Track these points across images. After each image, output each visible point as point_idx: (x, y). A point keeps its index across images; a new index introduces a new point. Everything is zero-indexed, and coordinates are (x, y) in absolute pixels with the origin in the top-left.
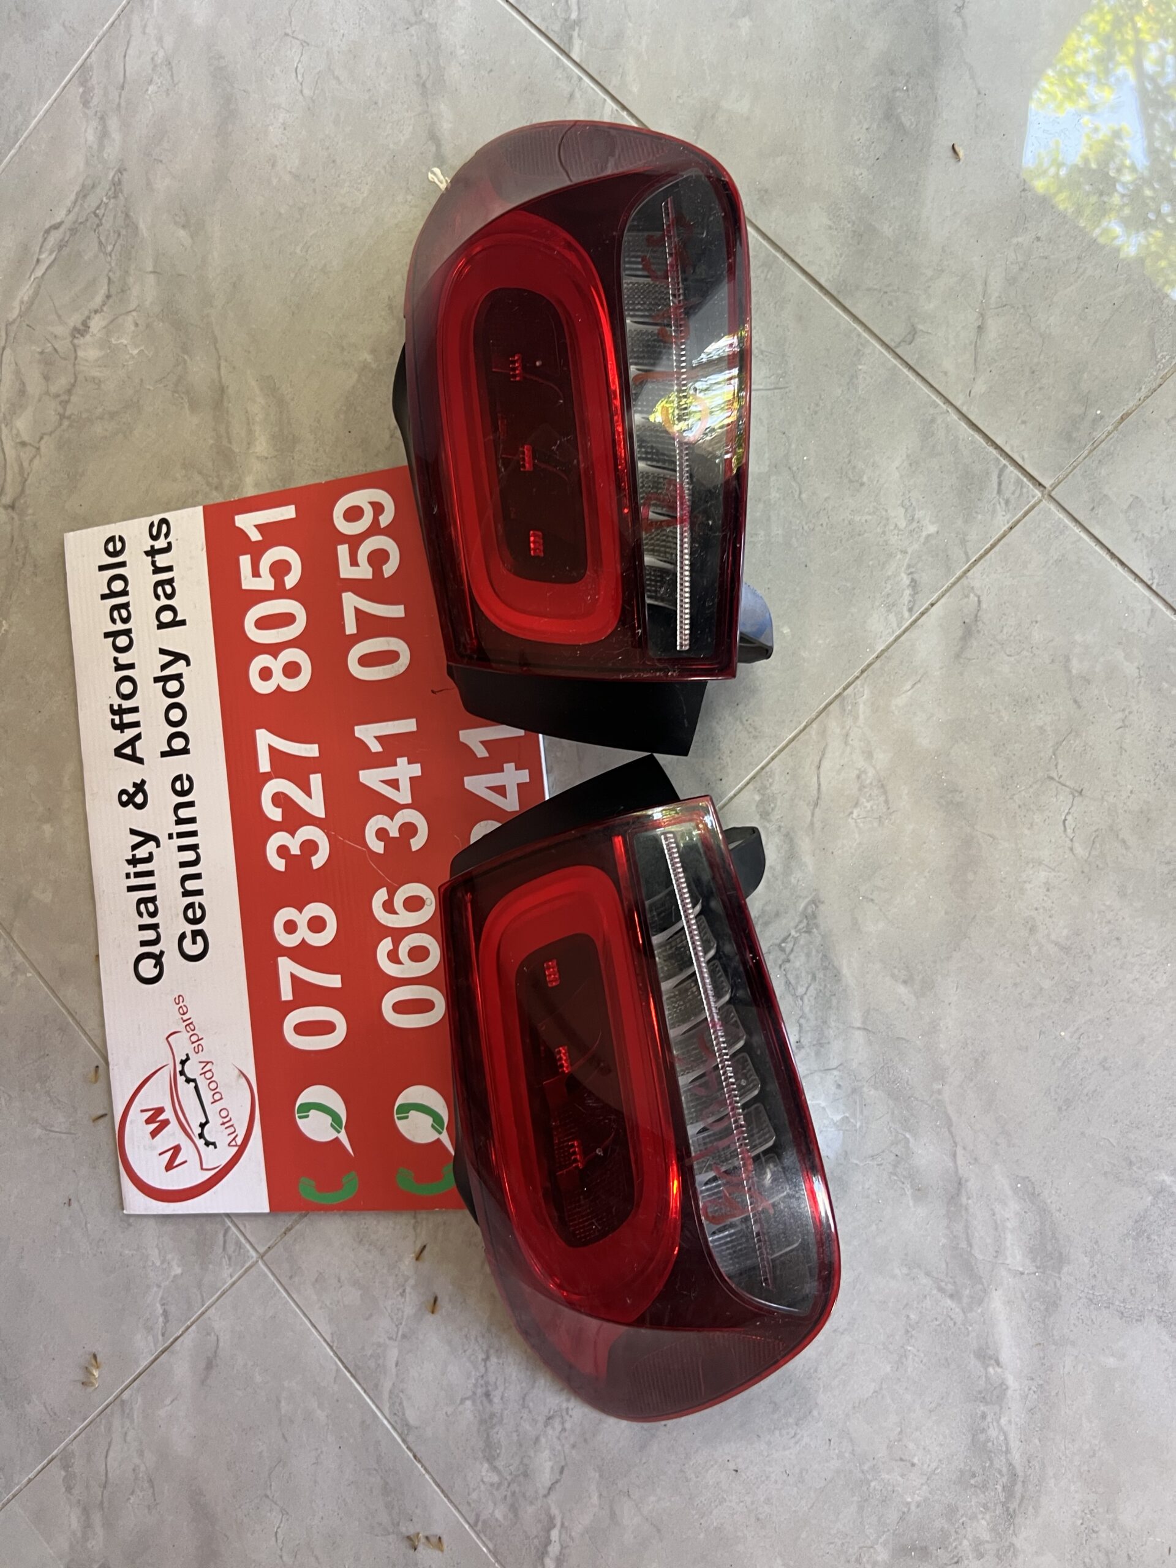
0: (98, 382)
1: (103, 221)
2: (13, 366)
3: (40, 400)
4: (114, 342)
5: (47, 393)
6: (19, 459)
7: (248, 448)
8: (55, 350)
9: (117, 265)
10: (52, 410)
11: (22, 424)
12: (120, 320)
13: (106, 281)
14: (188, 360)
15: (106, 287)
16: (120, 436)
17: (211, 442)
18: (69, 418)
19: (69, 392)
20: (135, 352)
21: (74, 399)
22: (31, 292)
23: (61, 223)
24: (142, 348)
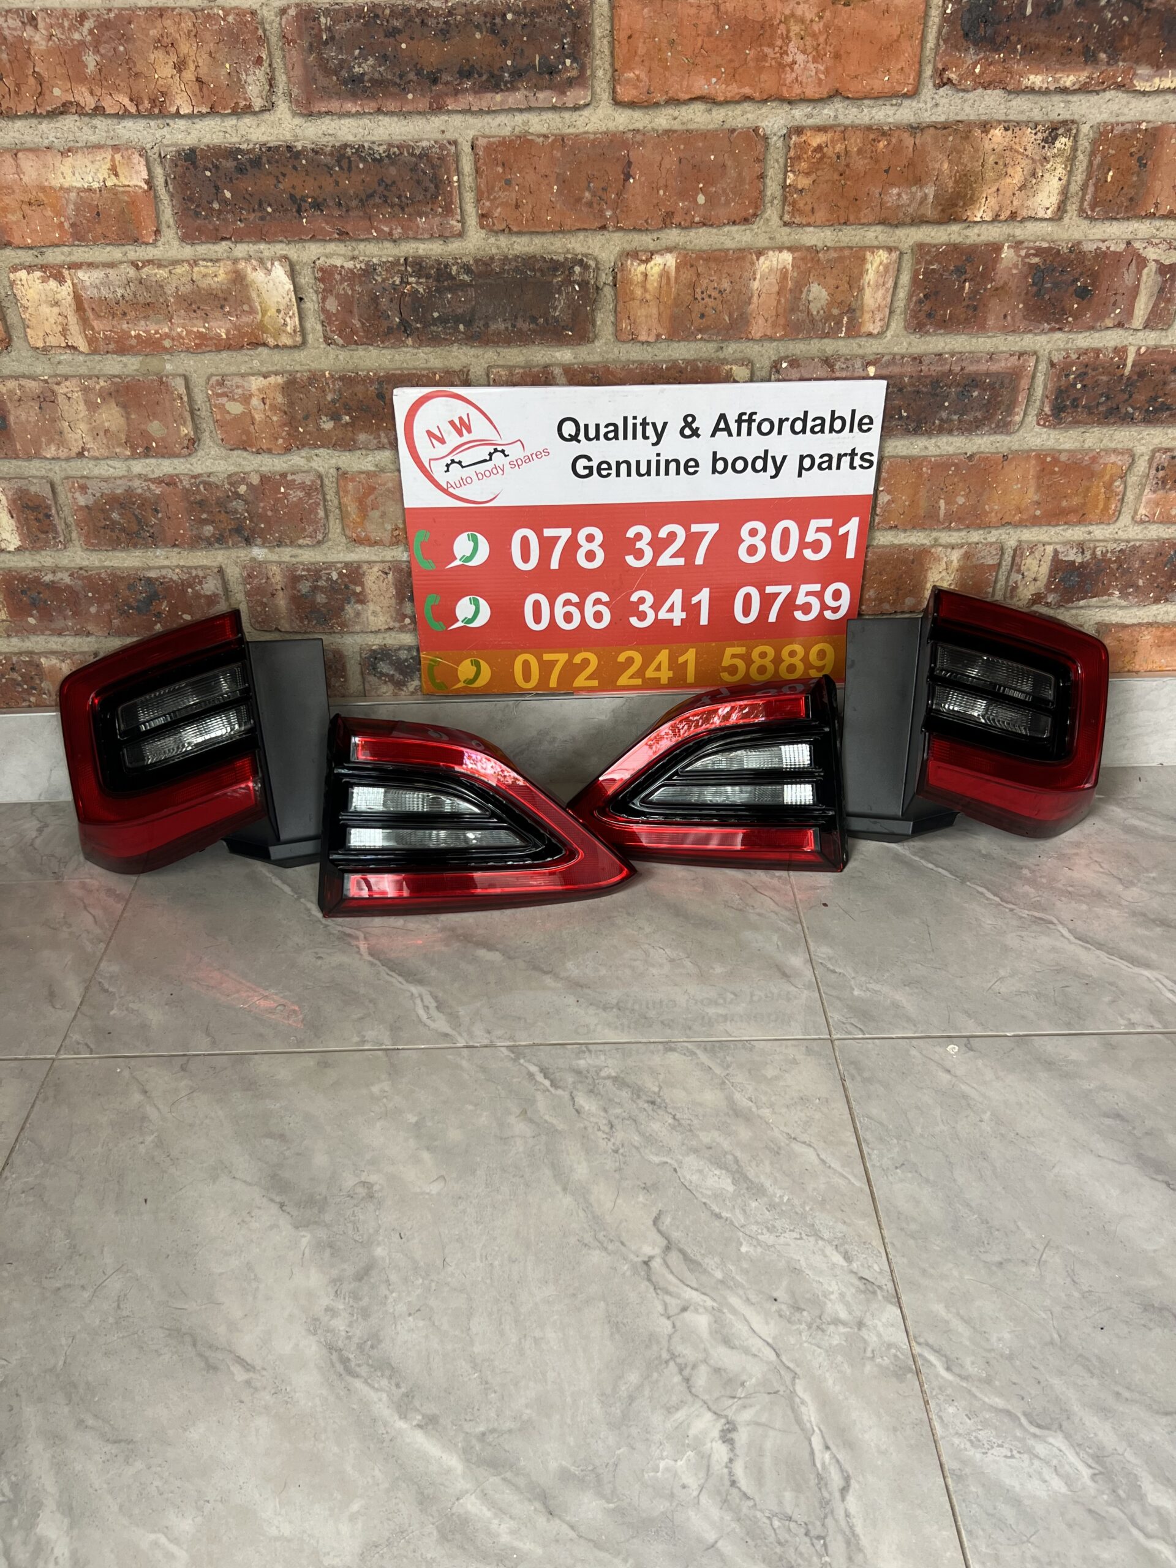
0: (670, 1410)
1: (807, 1540)
2: (754, 1350)
3: (705, 1350)
4: (689, 1453)
5: (705, 1361)
6: (678, 1296)
7: (482, 1491)
8: (734, 1397)
9: (755, 1517)
10: (688, 1353)
11: (701, 1322)
12: (702, 1475)
13: (749, 1492)
14: (606, 1505)
15: (744, 1488)
16: (609, 1391)
17: (522, 1463)
18: (667, 1362)
19: (687, 1380)
20: (662, 1465)
21: (677, 1379)
22: (805, 1418)
23: (843, 1499)
24: (659, 1474)
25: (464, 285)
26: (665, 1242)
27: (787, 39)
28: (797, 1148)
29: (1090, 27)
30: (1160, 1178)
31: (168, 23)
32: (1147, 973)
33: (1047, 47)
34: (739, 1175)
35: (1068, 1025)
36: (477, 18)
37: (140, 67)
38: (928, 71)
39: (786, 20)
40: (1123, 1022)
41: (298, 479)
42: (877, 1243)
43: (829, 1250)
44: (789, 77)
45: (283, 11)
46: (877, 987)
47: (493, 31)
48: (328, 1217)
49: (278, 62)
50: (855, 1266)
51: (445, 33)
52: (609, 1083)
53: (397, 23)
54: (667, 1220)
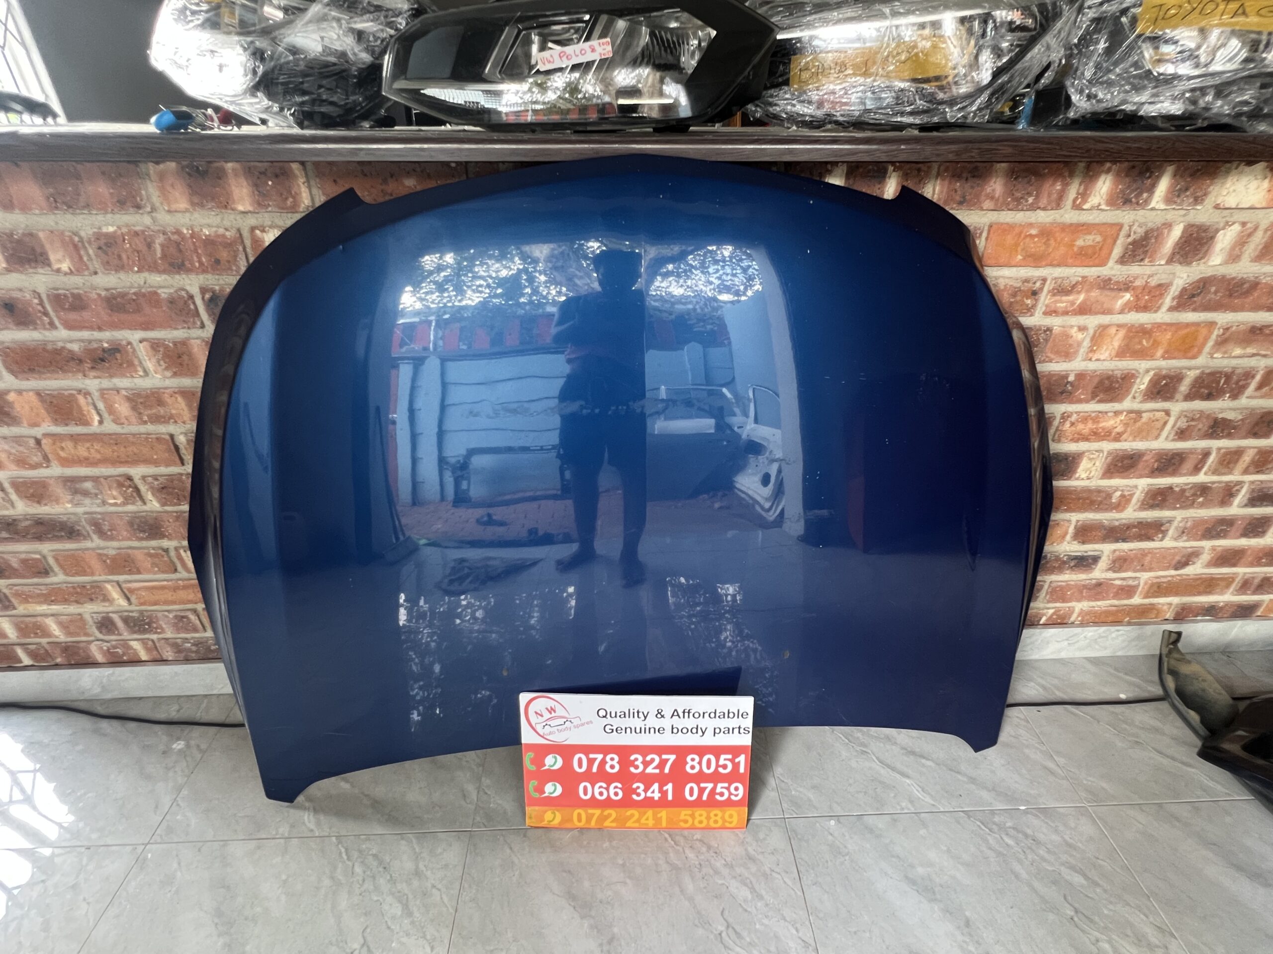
26: (726, 924)
28: (774, 874)
30: (915, 888)
32: (908, 781)
34: (753, 890)
35: (877, 809)
40: (898, 807)
42: (807, 923)
43: (790, 927)
46: (801, 789)
48: (593, 913)
50: (800, 934)
52: (697, 842)
54: (726, 913)
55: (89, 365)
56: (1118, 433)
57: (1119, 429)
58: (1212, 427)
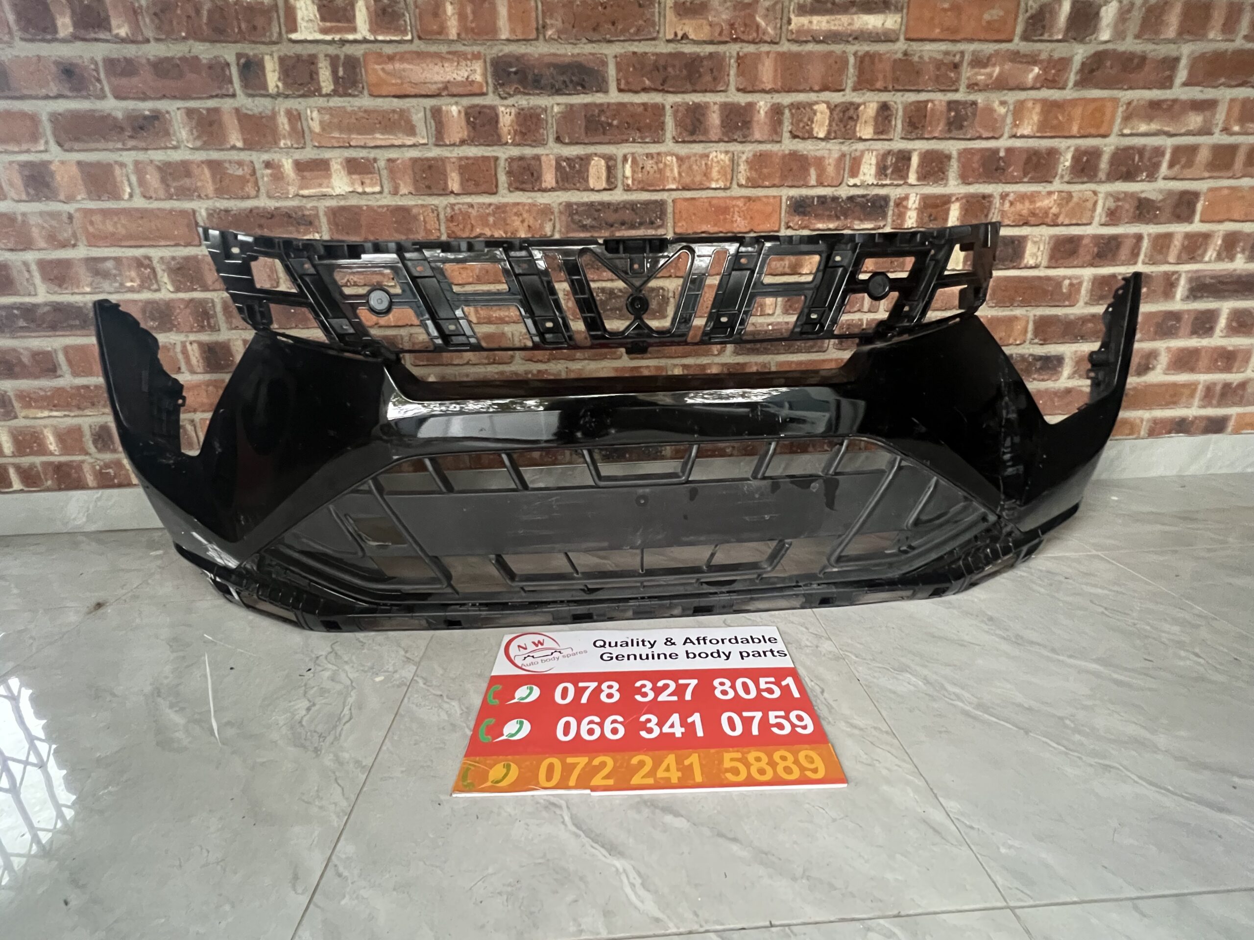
25: (619, 297)
27: (734, 213)
29: (836, 208)
31: (520, 207)
33: (823, 215)
36: (628, 206)
37: (508, 221)
38: (783, 224)
39: (733, 206)
41: (552, 371)
44: (735, 225)
45: (560, 204)
47: (633, 210)
49: (557, 220)
51: (616, 210)
53: (600, 207)
55: (129, 134)
56: (1055, 215)
57: (1055, 210)
58: (1138, 208)
